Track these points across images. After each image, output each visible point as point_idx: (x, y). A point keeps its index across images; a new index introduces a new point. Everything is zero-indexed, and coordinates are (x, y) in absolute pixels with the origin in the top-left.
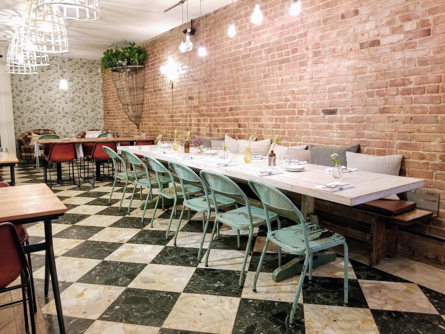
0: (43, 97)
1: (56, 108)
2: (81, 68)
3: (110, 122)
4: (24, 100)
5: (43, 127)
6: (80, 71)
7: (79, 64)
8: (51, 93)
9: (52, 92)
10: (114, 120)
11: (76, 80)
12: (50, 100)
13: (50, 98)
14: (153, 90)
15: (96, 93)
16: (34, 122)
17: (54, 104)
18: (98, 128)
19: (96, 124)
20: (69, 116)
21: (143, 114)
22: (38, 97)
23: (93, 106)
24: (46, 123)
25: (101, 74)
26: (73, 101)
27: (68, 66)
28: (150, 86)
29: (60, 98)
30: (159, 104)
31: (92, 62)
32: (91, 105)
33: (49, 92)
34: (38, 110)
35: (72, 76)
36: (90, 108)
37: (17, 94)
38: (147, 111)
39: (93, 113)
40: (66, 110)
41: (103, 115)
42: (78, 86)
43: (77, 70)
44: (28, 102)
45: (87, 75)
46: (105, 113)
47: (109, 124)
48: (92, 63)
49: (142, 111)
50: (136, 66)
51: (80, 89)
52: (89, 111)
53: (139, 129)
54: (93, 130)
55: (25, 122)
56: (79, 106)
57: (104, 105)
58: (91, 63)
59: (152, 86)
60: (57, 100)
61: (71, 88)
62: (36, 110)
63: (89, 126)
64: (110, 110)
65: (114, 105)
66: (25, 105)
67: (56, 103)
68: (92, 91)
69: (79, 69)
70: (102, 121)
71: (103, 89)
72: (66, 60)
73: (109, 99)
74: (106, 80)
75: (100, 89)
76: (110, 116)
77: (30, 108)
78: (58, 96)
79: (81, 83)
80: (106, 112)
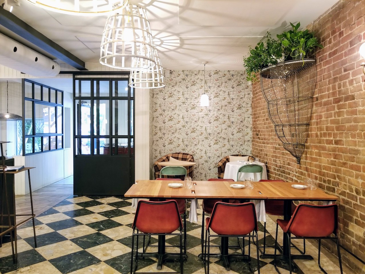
0: (186, 116)
1: (198, 128)
2: (228, 81)
3: (259, 146)
4: (167, 120)
5: (183, 150)
6: (227, 85)
7: (226, 77)
8: (194, 111)
9: (196, 110)
10: (264, 145)
11: (222, 95)
12: (192, 119)
13: (193, 117)
14: (331, 99)
15: (244, 110)
16: (175, 144)
17: (196, 124)
18: (244, 153)
19: (242, 148)
20: (212, 138)
21: (309, 141)
22: (181, 116)
23: (240, 125)
24: (187, 146)
25: (251, 87)
26: (217, 120)
27: (215, 80)
28: (327, 93)
29: (203, 117)
30: (347, 125)
31: (241, 73)
32: (237, 124)
33: (193, 110)
34: (180, 130)
35: (218, 91)
36: (236, 128)
37: (160, 113)
38: (317, 136)
39: (240, 135)
40: (209, 131)
41: (252, 136)
42: (224, 103)
43: (224, 84)
44: (170, 122)
45: (235, 89)
46: (253, 134)
47: (257, 149)
48: (242, 75)
49: (308, 136)
50: (301, 61)
51: (226, 106)
52: (235, 132)
53: (299, 163)
54: (237, 155)
55: (166, 144)
56: (224, 126)
57: (253, 125)
58: (239, 75)
59: (331, 91)
60: (201, 119)
61: (216, 105)
62: (178, 131)
63: (234, 149)
64: (259, 131)
65: (265, 124)
66: (167, 126)
67: (199, 123)
68: (240, 107)
69: (226, 82)
70: (250, 144)
71: (253, 105)
72: (212, 73)
73: (259, 117)
74: (257, 93)
75: (249, 105)
76: (259, 138)
77: (172, 128)
78: (201, 114)
79: (228, 99)
80: (255, 133)
